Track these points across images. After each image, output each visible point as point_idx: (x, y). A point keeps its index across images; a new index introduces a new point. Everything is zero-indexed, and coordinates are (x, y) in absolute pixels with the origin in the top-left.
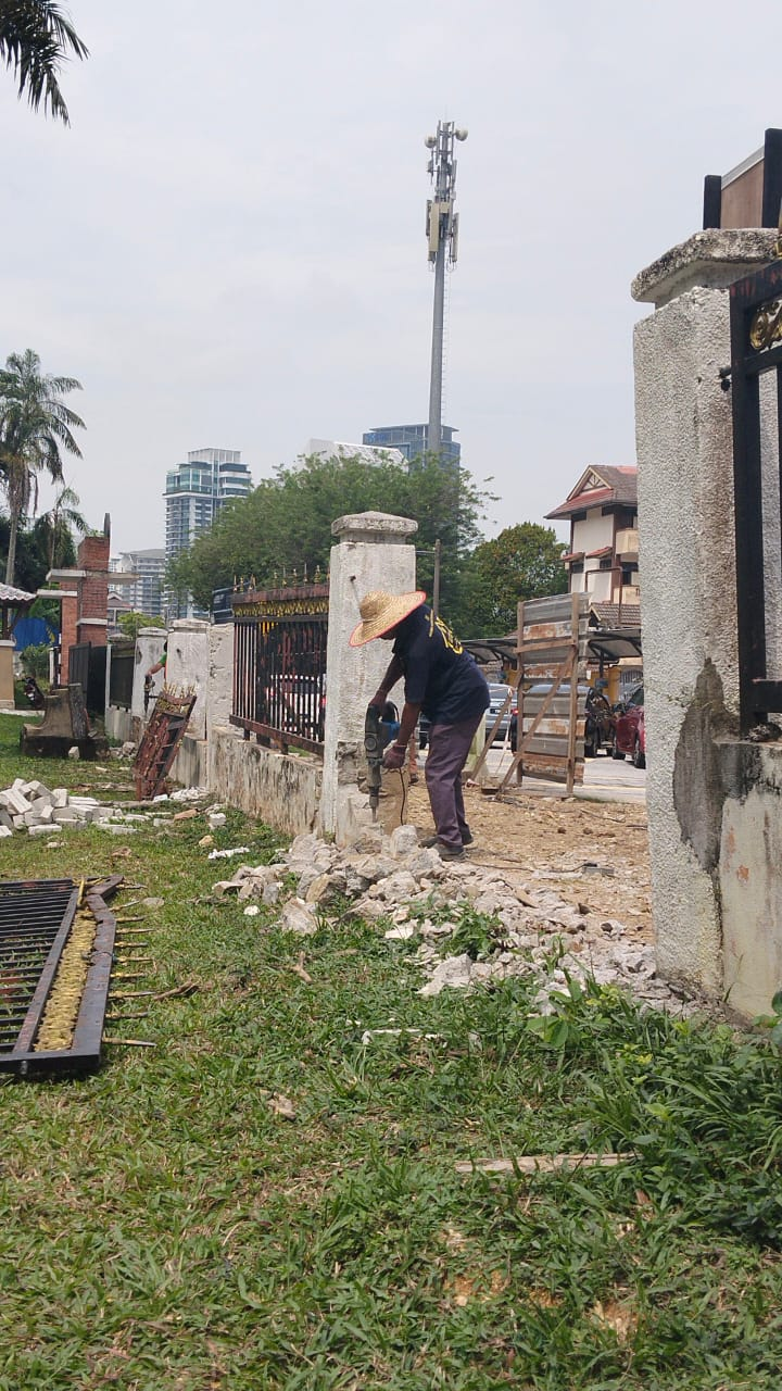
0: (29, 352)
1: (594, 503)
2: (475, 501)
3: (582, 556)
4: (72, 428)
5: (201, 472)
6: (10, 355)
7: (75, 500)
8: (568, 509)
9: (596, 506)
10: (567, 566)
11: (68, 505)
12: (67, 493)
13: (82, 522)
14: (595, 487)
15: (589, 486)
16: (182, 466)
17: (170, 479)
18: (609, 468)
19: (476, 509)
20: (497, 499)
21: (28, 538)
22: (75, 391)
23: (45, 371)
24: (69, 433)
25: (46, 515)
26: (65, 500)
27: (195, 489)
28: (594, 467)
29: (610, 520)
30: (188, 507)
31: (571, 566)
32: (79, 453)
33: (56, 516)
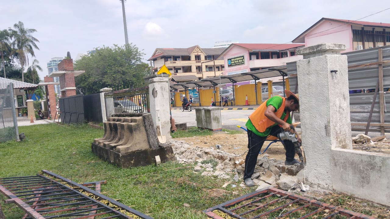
0: (20, 22)
1: (159, 56)
2: (140, 55)
3: (157, 68)
4: (36, 42)
5: (55, 62)
6: (14, 24)
7: (38, 62)
8: (152, 58)
9: (159, 57)
10: (154, 71)
11: (36, 64)
12: (35, 60)
13: (40, 68)
14: (158, 53)
15: (156, 53)
16: (50, 61)
17: (48, 64)
18: (161, 49)
19: (141, 57)
20: (145, 54)
21: (26, 73)
22: (35, 32)
23: (26, 27)
24: (35, 44)
25: (30, 67)
26: (35, 62)
27: (54, 66)
28: (157, 49)
29: (163, 60)
30: (53, 70)
31: (155, 71)
32: (38, 49)
33: (33, 67)
